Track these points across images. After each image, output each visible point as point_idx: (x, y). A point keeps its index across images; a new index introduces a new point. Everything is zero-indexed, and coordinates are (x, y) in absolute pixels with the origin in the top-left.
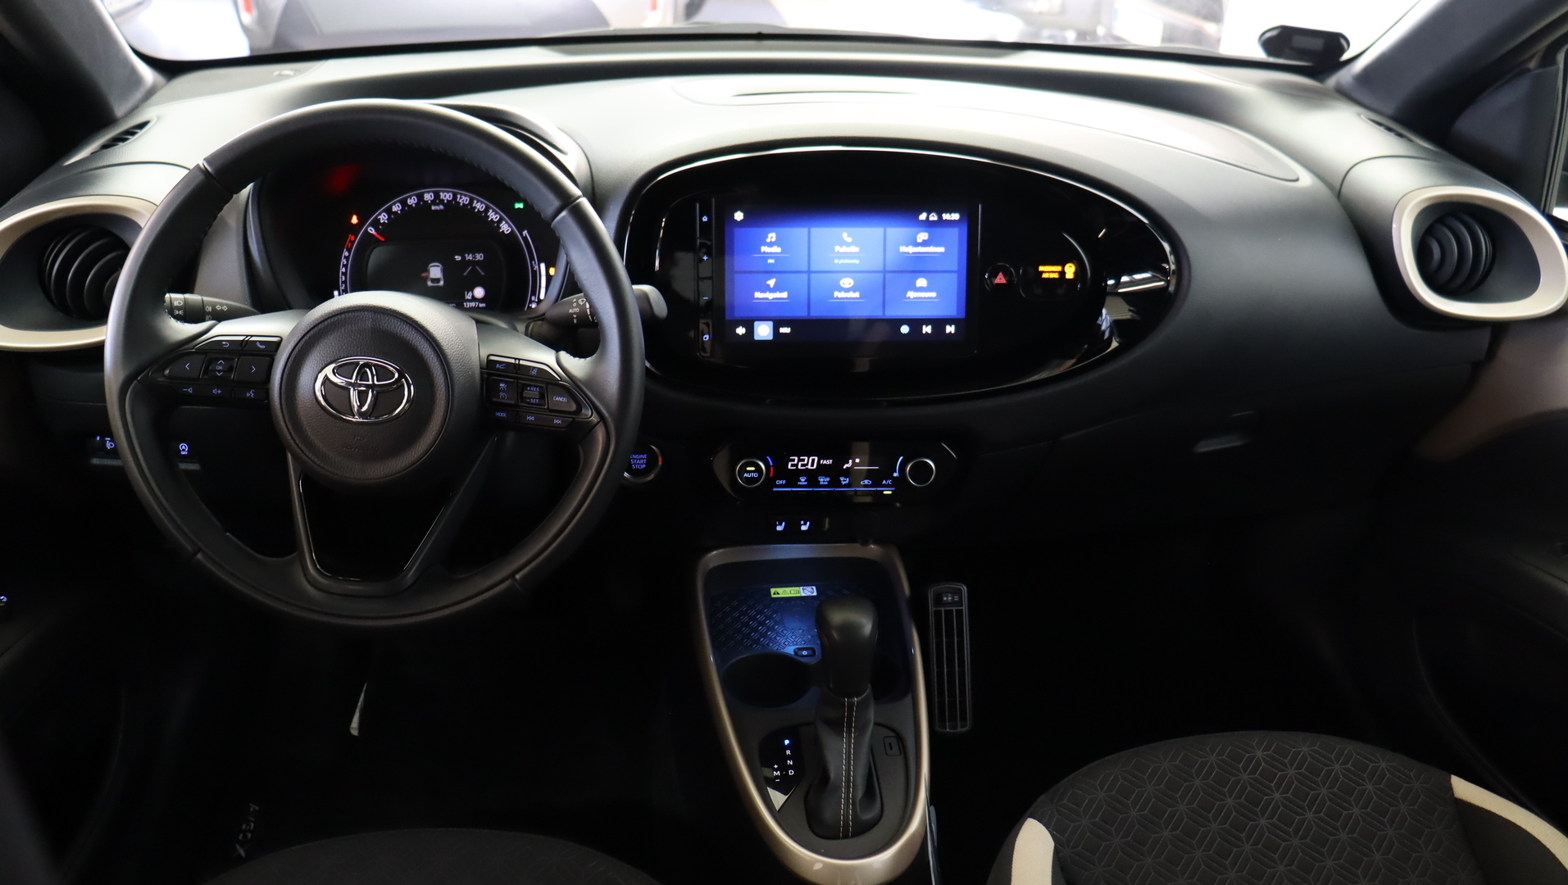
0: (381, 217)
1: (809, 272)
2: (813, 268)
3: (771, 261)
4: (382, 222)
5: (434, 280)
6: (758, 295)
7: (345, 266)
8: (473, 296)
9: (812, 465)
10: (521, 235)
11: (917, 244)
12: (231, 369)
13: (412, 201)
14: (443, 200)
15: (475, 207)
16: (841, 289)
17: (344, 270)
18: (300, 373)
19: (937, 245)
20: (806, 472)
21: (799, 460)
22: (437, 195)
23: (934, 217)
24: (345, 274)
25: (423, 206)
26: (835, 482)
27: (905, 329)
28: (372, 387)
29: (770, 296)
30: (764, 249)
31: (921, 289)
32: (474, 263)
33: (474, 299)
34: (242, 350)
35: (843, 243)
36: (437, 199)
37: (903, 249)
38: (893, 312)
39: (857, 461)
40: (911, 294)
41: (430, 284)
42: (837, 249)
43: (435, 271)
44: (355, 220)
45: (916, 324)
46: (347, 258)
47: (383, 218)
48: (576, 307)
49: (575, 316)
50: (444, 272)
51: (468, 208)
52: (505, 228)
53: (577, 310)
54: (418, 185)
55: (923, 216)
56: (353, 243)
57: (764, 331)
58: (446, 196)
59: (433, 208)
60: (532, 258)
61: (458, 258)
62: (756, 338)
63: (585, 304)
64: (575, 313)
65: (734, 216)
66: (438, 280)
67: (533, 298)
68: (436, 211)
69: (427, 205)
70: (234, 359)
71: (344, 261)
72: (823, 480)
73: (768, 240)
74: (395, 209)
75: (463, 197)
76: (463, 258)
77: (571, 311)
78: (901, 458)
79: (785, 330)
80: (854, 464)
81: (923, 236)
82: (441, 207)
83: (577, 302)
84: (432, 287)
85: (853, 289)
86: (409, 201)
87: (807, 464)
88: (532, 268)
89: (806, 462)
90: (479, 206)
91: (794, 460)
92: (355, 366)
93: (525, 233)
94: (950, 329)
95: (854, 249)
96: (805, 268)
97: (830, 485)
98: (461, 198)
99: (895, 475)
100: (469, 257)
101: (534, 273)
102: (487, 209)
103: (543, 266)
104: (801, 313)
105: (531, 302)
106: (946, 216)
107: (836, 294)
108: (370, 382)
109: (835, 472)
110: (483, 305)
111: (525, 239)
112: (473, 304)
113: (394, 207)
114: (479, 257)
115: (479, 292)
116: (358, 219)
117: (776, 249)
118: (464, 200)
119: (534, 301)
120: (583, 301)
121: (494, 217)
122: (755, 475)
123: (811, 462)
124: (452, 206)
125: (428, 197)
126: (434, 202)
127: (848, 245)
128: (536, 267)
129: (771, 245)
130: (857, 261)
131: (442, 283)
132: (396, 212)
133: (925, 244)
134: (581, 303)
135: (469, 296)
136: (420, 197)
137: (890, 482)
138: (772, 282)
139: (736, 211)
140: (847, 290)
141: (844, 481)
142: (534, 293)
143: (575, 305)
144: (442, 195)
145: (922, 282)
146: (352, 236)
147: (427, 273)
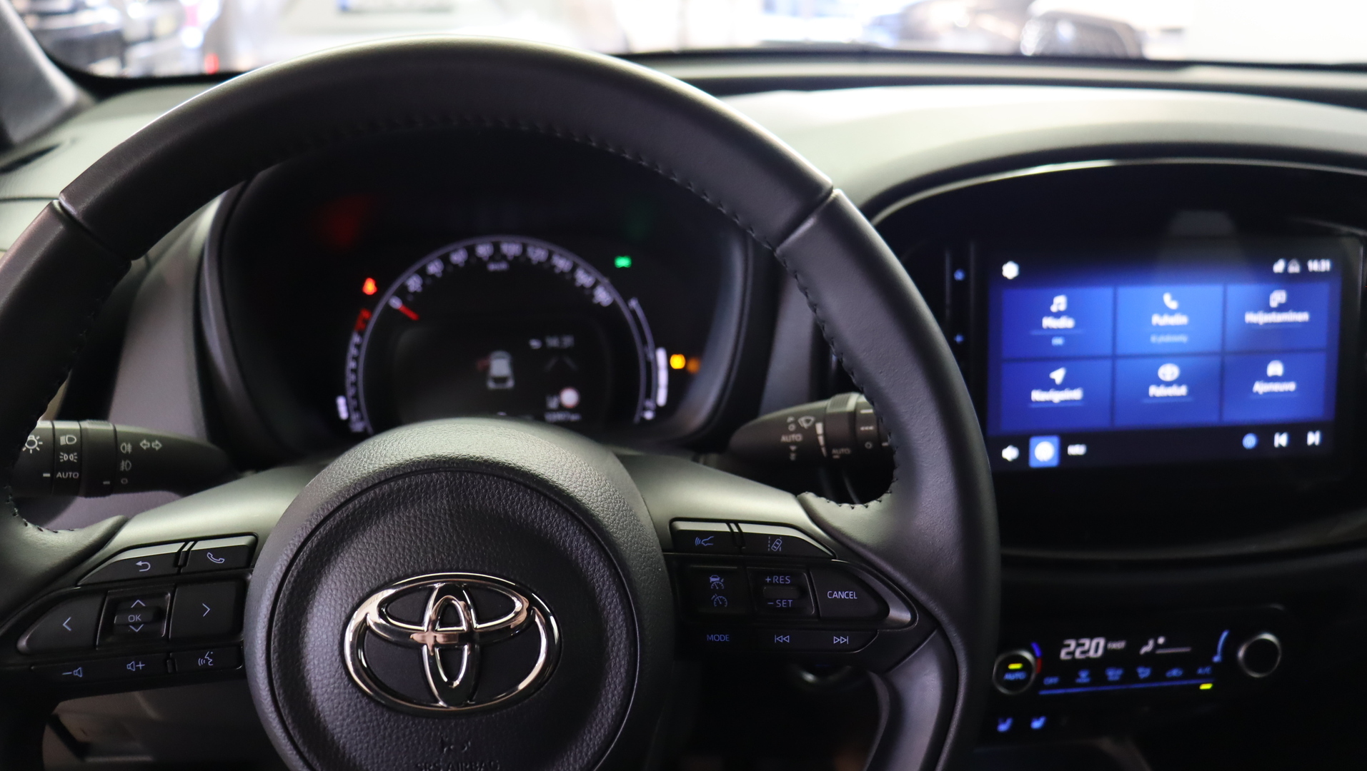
0: (410, 282)
1: (1114, 357)
2: (1121, 350)
3: (1058, 341)
4: (412, 289)
5: (497, 380)
6: (1037, 396)
7: (356, 359)
8: (560, 403)
9: (1096, 650)
10: (628, 307)
11: (1269, 310)
12: (159, 615)
13: (459, 257)
14: (506, 255)
15: (556, 266)
16: (1159, 383)
17: (353, 365)
18: (307, 621)
19: (1298, 309)
20: (1088, 663)
21: (1079, 645)
22: (497, 247)
23: (1294, 268)
24: (355, 371)
25: (475, 263)
26: (1130, 676)
27: (1250, 441)
28: (468, 636)
29: (1056, 397)
30: (1048, 322)
31: (1275, 379)
32: (559, 351)
33: (561, 408)
34: (179, 573)
35: (1164, 310)
36: (497, 255)
37: (1251, 318)
38: (1235, 414)
39: (1161, 640)
40: (1260, 388)
41: (491, 385)
42: (1157, 320)
43: (500, 366)
44: (370, 287)
45: (1268, 434)
46: (358, 346)
47: (414, 283)
48: (795, 432)
49: (793, 448)
50: (515, 366)
51: (546, 268)
52: (603, 296)
53: (798, 437)
54: (467, 233)
55: (1279, 267)
56: (366, 322)
57: (1044, 452)
58: (511, 249)
59: (490, 266)
60: (644, 342)
61: (535, 344)
62: (1033, 464)
63: (813, 428)
64: (794, 443)
65: (1001, 270)
66: (504, 380)
67: (647, 404)
68: (494, 270)
69: (481, 263)
70: (163, 594)
71: (353, 351)
72: (1113, 674)
73: (1054, 309)
74: (432, 269)
75: (537, 249)
76: (544, 344)
77: (784, 439)
78: (1225, 634)
79: (1076, 450)
80: (1157, 646)
81: (1278, 297)
82: (505, 266)
83: (796, 422)
84: (494, 390)
85: (1178, 382)
86: (453, 257)
87: (1088, 651)
88: (646, 356)
89: (1086, 647)
90: (562, 263)
91: (1069, 646)
92: (425, 594)
93: (634, 303)
94: (1313, 438)
95: (1181, 320)
96: (1107, 350)
97: (1123, 680)
98: (533, 251)
99: (1217, 659)
100: (553, 342)
101: (649, 365)
102: (574, 268)
103: (660, 352)
104: (1099, 421)
105: (645, 409)
106: (1313, 266)
107: (1155, 391)
108: (464, 627)
109: (1127, 660)
110: (574, 417)
111: (633, 313)
112: (560, 416)
113: (430, 266)
114: (568, 341)
115: (569, 397)
117: (1066, 323)
118: (538, 254)
119: (648, 409)
120: (808, 421)
121: (585, 280)
122: (1020, 676)
123: (1094, 647)
124: (520, 264)
125: (484, 250)
126: (492, 258)
127: (1172, 313)
128: (651, 356)
129: (1058, 315)
130: (1183, 339)
131: (510, 384)
132: (434, 275)
133: (1282, 308)
134: (805, 425)
135: (553, 404)
136: (471, 251)
137: (1208, 670)
138: (1058, 375)
139: (1005, 262)
140: (1169, 384)
141: (1144, 672)
142: (647, 396)
143: (792, 427)
144: (505, 247)
145: (1275, 368)
146: (365, 314)
147: (487, 369)
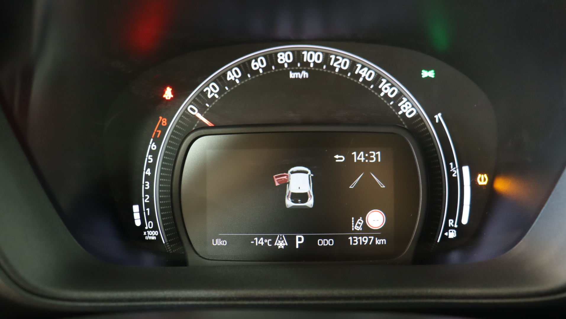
0: (209, 89)
4: (210, 96)
5: (295, 197)
7: (152, 166)
8: (365, 226)
10: (433, 120)
13: (259, 64)
14: (308, 64)
15: (359, 75)
17: (148, 172)
22: (298, 55)
32: (366, 167)
33: (366, 229)
36: (298, 62)
41: (289, 203)
43: (300, 181)
44: (168, 94)
46: (154, 154)
47: (212, 90)
50: (315, 182)
51: (348, 77)
52: (407, 109)
54: (268, 40)
56: (164, 129)
58: (313, 57)
59: (292, 75)
60: (449, 158)
61: (339, 158)
66: (304, 197)
67: (451, 223)
68: (297, 80)
69: (283, 71)
71: (149, 158)
74: (231, 76)
75: (340, 60)
76: (350, 158)
82: (305, 74)
84: (293, 208)
86: (253, 63)
88: (450, 173)
90: (366, 74)
93: (438, 117)
98: (336, 60)
100: (359, 157)
101: (453, 181)
102: (378, 78)
103: (466, 170)
105: (447, 228)
110: (381, 242)
111: (438, 127)
112: (364, 240)
113: (229, 73)
114: (375, 155)
115: (376, 219)
116: (173, 92)
118: (341, 63)
119: (452, 228)
121: (389, 91)
124: (322, 72)
125: (284, 58)
126: (293, 66)
128: (456, 173)
131: (310, 203)
132: (233, 82)
135: (357, 227)
136: (271, 58)
142: (451, 215)
144: (306, 56)
146: (163, 121)
147: (285, 184)
